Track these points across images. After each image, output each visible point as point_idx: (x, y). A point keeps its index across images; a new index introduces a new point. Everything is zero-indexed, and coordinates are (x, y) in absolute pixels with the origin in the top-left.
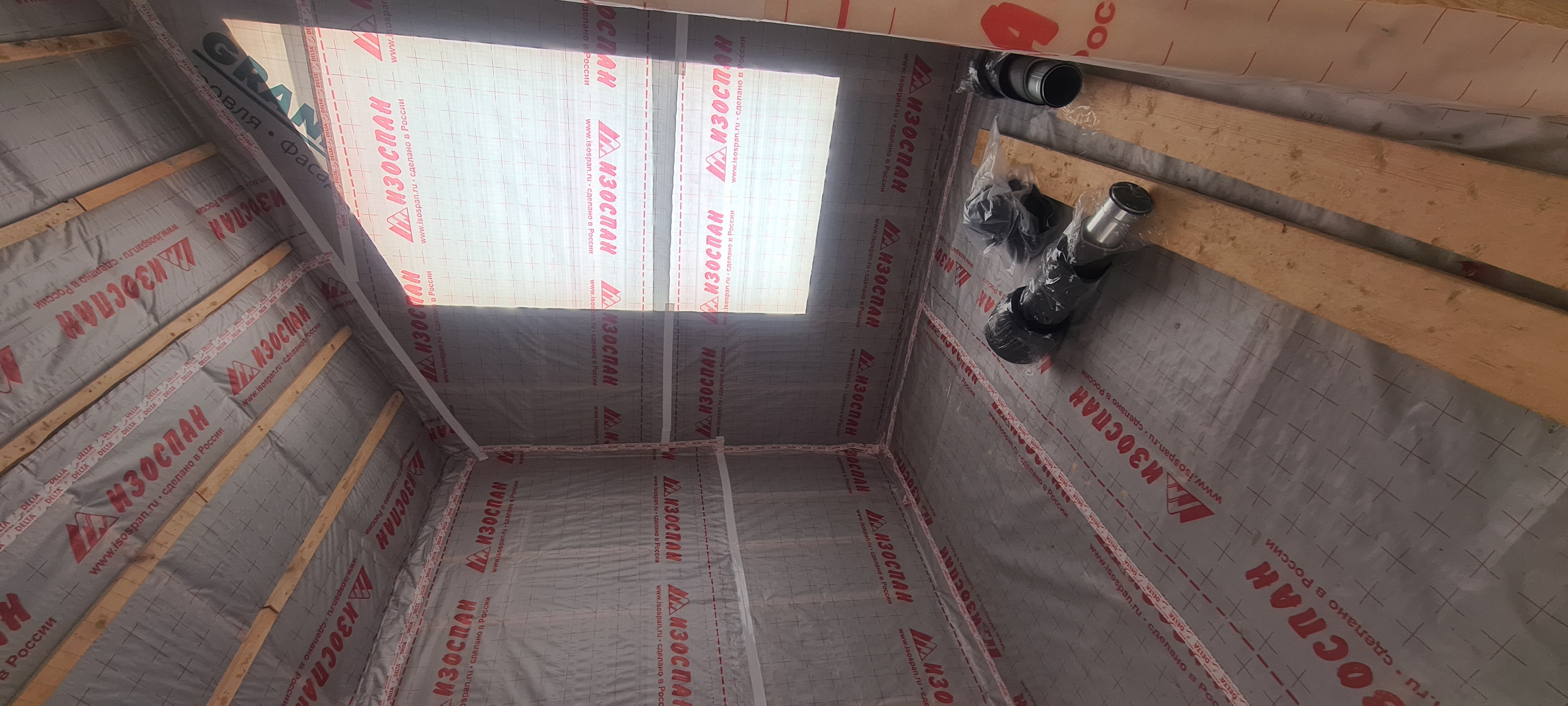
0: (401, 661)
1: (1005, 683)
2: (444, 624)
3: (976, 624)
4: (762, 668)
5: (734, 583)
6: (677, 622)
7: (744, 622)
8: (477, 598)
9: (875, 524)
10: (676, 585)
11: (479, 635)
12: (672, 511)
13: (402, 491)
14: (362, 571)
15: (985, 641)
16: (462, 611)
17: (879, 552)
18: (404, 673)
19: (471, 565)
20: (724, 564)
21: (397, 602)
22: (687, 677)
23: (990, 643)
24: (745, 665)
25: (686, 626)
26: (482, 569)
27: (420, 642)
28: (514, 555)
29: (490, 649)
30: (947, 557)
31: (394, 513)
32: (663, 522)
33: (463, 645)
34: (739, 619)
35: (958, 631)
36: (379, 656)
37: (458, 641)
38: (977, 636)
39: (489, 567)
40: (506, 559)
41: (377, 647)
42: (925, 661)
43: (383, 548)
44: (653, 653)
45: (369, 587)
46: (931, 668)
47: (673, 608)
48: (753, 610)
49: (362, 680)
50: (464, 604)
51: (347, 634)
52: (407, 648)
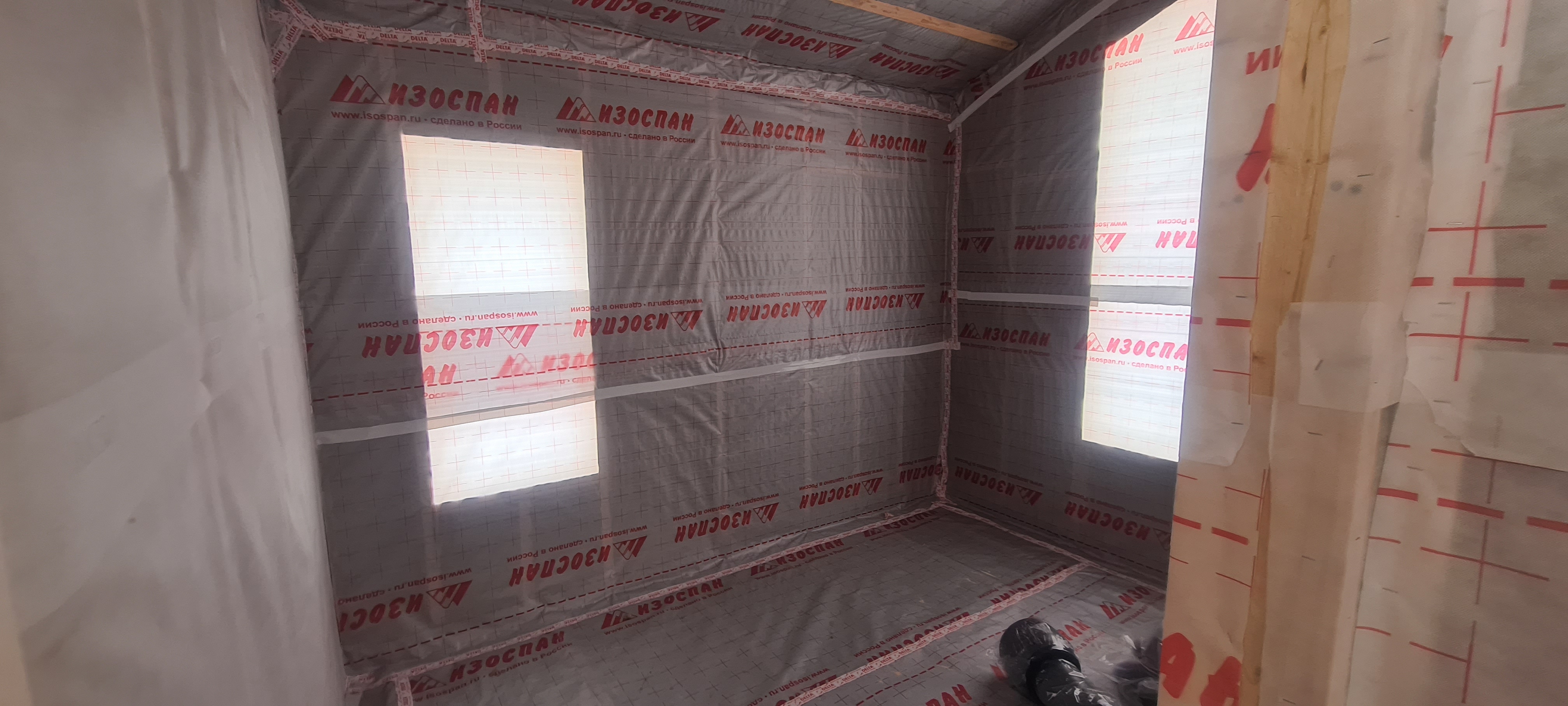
0: (780, 92)
1: (731, 574)
2: (807, 120)
3: (777, 559)
4: (756, 377)
5: (824, 356)
6: (796, 308)
7: (793, 364)
8: (826, 143)
9: (869, 484)
10: (827, 306)
11: (796, 149)
12: (891, 302)
13: (920, 66)
14: (852, 48)
15: (764, 564)
16: (815, 132)
17: (844, 484)
18: (773, 96)
19: (853, 133)
20: (842, 348)
21: (826, 78)
22: (754, 318)
23: (762, 569)
24: (760, 364)
25: (792, 315)
26: (849, 143)
27: (794, 104)
28: (860, 168)
29: (785, 158)
30: (834, 545)
31: (901, 62)
32: (881, 294)
33: (789, 137)
34: (795, 360)
35: (773, 544)
36: (785, 74)
37: (792, 133)
38: (768, 558)
39: (851, 149)
40: (857, 162)
41: (792, 71)
42: (753, 512)
43: (871, 59)
44: (774, 289)
45: (839, 56)
46: (747, 515)
47: (807, 304)
48: (802, 372)
49: (769, 65)
50: (821, 133)
51: (803, 48)
52: (790, 94)
